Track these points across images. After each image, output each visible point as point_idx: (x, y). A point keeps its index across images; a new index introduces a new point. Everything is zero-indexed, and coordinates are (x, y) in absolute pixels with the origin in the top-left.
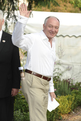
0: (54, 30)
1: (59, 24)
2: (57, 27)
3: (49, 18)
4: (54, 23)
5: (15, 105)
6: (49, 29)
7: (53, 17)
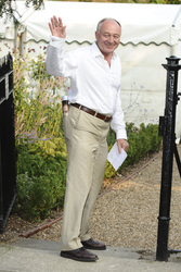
0: (112, 40)
1: (120, 31)
2: (116, 36)
3: (103, 21)
4: (112, 29)
5: (18, 164)
6: (105, 39)
7: (110, 19)
